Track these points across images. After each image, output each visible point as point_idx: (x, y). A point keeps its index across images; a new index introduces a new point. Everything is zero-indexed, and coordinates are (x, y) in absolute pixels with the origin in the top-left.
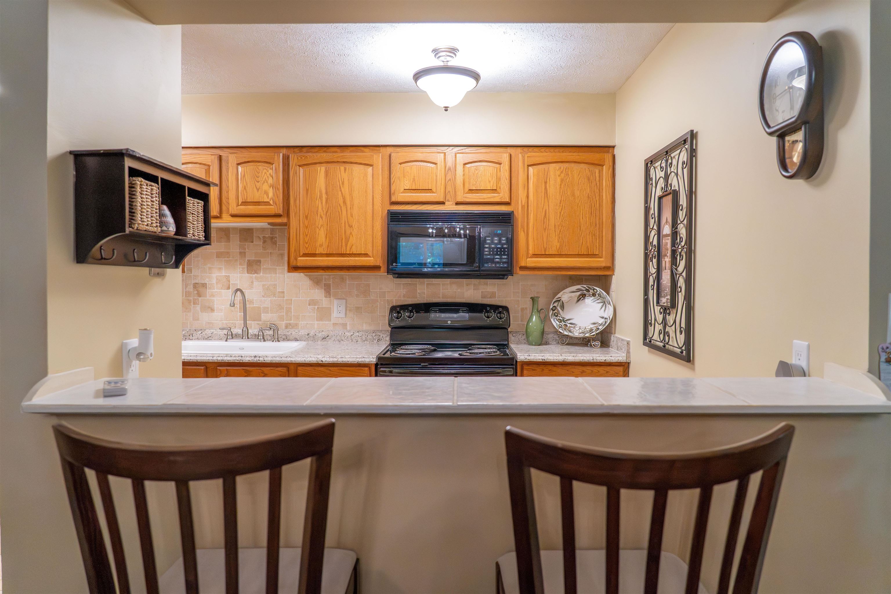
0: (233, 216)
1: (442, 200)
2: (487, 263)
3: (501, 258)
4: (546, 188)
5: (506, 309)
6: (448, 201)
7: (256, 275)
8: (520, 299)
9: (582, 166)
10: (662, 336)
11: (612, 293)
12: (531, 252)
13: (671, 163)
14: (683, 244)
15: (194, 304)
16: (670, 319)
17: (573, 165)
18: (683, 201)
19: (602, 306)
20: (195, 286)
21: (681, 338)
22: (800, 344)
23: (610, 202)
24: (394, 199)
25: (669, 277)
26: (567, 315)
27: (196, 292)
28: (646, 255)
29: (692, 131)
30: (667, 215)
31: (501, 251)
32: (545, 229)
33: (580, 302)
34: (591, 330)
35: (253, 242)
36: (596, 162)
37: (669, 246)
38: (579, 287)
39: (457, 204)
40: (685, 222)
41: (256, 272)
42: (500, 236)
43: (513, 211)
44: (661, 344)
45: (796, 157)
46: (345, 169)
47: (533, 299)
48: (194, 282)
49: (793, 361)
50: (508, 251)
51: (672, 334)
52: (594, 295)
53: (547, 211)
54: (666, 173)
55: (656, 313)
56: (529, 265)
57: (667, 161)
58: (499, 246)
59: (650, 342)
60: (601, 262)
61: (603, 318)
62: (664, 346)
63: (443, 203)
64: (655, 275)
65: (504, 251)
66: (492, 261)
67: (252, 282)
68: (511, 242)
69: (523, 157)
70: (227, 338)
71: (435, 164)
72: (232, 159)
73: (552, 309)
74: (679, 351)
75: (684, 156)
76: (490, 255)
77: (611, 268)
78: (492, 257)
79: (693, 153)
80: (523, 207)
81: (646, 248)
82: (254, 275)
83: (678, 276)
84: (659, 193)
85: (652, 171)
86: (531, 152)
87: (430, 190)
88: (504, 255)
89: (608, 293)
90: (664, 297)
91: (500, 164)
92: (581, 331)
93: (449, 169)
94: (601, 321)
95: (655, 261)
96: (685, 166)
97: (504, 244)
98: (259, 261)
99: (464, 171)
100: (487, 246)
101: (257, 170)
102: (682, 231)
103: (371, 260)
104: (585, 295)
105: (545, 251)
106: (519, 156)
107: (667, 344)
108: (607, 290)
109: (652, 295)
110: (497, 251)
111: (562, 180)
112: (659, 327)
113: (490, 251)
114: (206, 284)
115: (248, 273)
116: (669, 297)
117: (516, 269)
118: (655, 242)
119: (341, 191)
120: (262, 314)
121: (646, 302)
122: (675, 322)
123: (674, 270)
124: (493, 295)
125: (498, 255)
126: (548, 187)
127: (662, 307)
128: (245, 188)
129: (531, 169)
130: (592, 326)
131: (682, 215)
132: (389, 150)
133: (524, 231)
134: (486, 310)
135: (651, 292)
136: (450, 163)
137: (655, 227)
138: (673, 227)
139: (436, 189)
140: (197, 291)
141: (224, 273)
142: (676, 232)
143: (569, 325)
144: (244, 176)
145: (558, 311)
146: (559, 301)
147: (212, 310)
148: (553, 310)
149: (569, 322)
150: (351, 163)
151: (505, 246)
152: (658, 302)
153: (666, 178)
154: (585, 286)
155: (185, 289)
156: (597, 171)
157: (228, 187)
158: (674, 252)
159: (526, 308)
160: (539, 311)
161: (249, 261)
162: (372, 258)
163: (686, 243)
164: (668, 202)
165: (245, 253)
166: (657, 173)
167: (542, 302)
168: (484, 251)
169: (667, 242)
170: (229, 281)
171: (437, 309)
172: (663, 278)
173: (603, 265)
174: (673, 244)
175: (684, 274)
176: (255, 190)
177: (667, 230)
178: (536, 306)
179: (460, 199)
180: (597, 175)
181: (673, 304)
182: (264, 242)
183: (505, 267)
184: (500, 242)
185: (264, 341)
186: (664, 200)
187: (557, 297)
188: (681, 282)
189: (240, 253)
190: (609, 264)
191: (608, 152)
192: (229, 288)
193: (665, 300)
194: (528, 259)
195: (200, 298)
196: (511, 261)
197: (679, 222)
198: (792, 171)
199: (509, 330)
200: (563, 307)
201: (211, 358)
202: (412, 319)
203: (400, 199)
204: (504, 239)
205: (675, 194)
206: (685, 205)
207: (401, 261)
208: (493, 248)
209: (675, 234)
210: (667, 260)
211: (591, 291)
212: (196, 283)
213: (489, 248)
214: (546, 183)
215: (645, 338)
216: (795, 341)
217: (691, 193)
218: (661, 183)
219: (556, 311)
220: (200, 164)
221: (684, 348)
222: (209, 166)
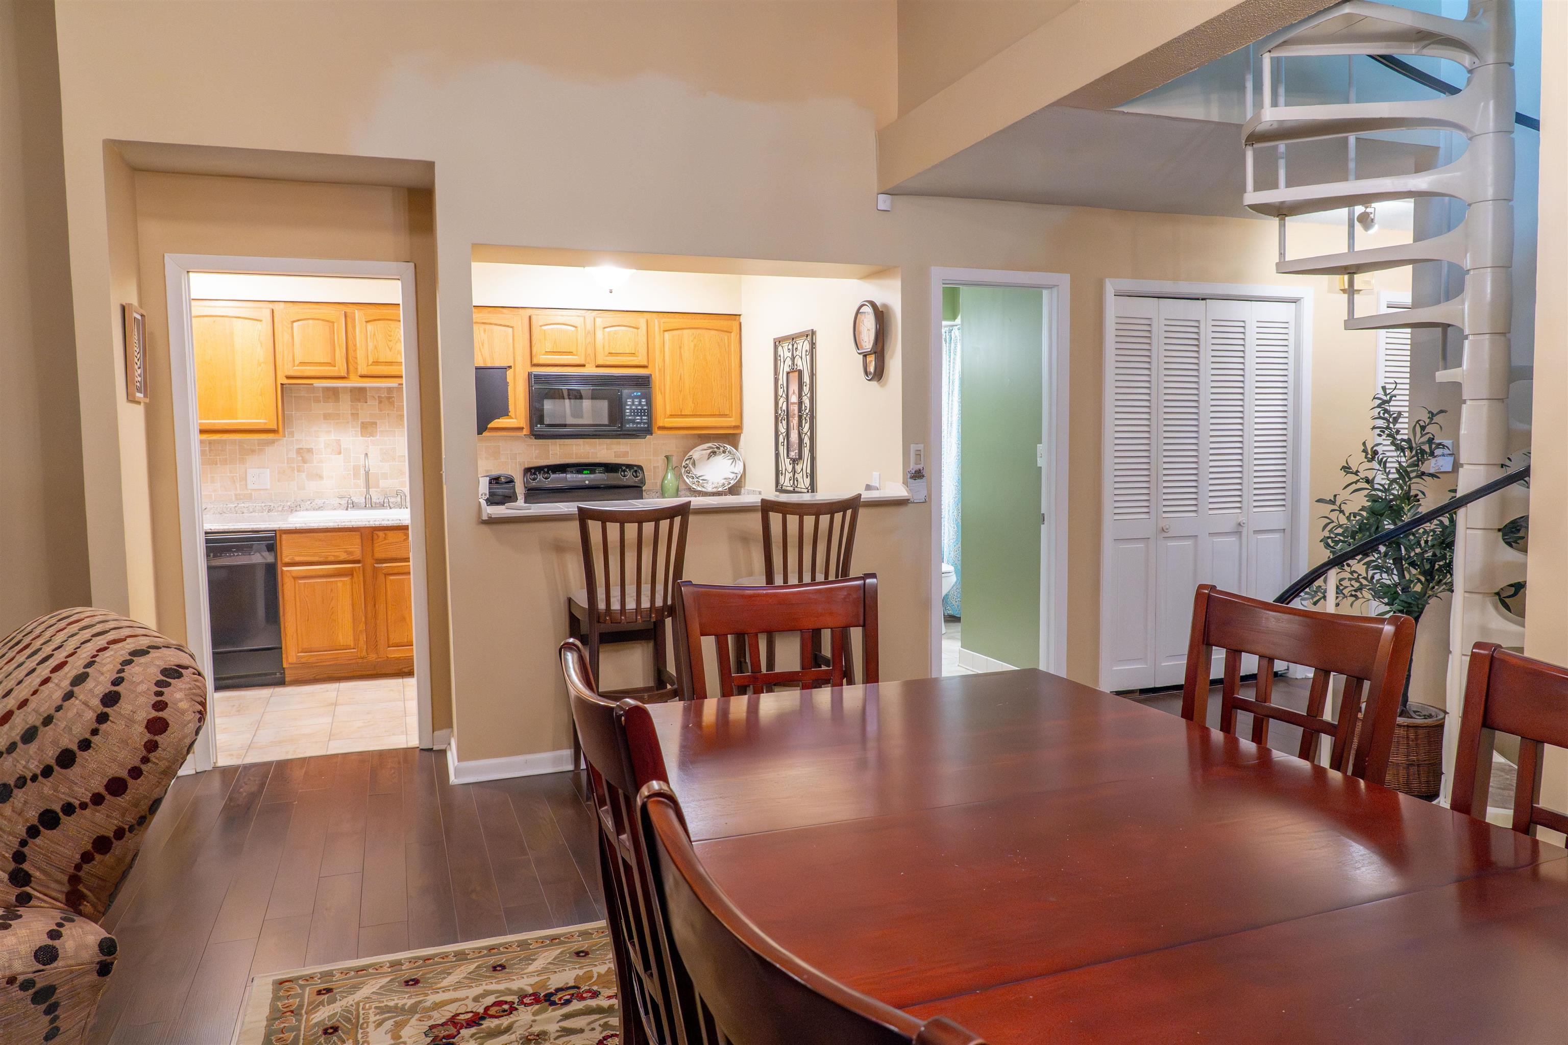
0: (361, 376)
1: (582, 362)
2: (629, 423)
3: (641, 419)
4: (680, 352)
5: (640, 468)
6: (589, 363)
7: (371, 438)
8: (652, 458)
9: (713, 332)
10: (792, 482)
11: (739, 449)
12: (668, 413)
13: (797, 348)
14: (807, 411)
15: (298, 471)
16: (798, 468)
17: (704, 331)
18: (806, 379)
19: (733, 462)
20: (299, 451)
21: (807, 481)
22: (876, 474)
23: (738, 366)
24: (535, 361)
25: (797, 436)
26: (697, 472)
27: (300, 458)
28: (776, 418)
29: (812, 330)
30: (794, 387)
31: (641, 413)
32: (680, 391)
33: (711, 458)
34: (724, 484)
35: (366, 402)
36: (725, 329)
37: (796, 412)
38: (710, 445)
39: (597, 366)
40: (809, 395)
41: (371, 435)
42: (640, 398)
43: (651, 375)
44: (791, 489)
45: (872, 369)
46: (485, 331)
47: (667, 457)
48: (296, 447)
49: (873, 484)
50: (648, 412)
51: (800, 480)
52: (724, 452)
53: (682, 376)
54: (793, 354)
55: (786, 464)
56: (667, 425)
57: (793, 345)
58: (639, 407)
59: (782, 488)
60: (731, 421)
61: (733, 473)
62: (794, 489)
63: (583, 366)
64: (784, 434)
65: (644, 412)
66: (633, 421)
67: (368, 446)
68: (649, 403)
69: (659, 322)
70: (348, 507)
71: (576, 327)
72: (358, 315)
73: (684, 466)
74: (806, 490)
75: (807, 346)
76: (631, 415)
77: (739, 427)
78: (633, 418)
79: (813, 345)
80: (660, 370)
81: (776, 412)
82: (369, 438)
83: (804, 435)
84: (787, 369)
85: (780, 348)
86: (665, 318)
87: (570, 353)
88: (644, 415)
89: (737, 449)
90: (793, 451)
91: (638, 328)
92: (713, 486)
93: (589, 332)
94: (732, 476)
95: (784, 422)
96: (807, 353)
97: (644, 405)
98: (375, 423)
99: (603, 334)
100: (628, 407)
101: (389, 328)
102: (806, 401)
103: (514, 422)
104: (715, 452)
105: (681, 411)
106: (656, 321)
107: (796, 487)
108: (736, 446)
109: (782, 450)
110: (638, 412)
111: (695, 345)
112: (788, 476)
113: (631, 412)
114: (312, 449)
115: (362, 436)
116: (797, 451)
117: (655, 429)
118: (784, 408)
119: (481, 352)
120: (380, 481)
121: (777, 456)
122: (802, 469)
123: (801, 430)
124: (626, 454)
125: (639, 416)
126: (682, 352)
127: (791, 459)
128: (376, 348)
129: (666, 333)
130: (724, 481)
131: (806, 389)
132: (529, 312)
133: (661, 393)
134: (622, 469)
135: (781, 448)
136: (589, 326)
137: (784, 395)
138: (799, 398)
139: (577, 352)
140: (302, 457)
141: (333, 436)
142: (802, 402)
143: (701, 482)
144: (374, 335)
145: (690, 468)
146: (691, 458)
147: (321, 477)
148: (686, 468)
149: (701, 478)
150: (491, 324)
151: (645, 408)
152: (788, 456)
153: (793, 358)
154: (715, 444)
155: (287, 455)
156: (726, 337)
157: (355, 345)
158: (800, 417)
159: (658, 466)
160: (673, 469)
161: (362, 423)
162: (515, 420)
163: (809, 411)
164: (794, 377)
165: (358, 414)
166: (785, 351)
167: (674, 460)
168: (625, 412)
169: (795, 408)
170: (340, 446)
171: (573, 469)
172: (792, 436)
173: (734, 424)
174: (800, 410)
175: (809, 433)
176: (388, 350)
177: (794, 399)
178: (670, 465)
179: (600, 362)
180: (726, 340)
181: (800, 457)
182: (380, 402)
183: (645, 427)
184: (640, 404)
185: (391, 508)
186: (791, 375)
187: (688, 455)
188: (806, 440)
189: (352, 414)
190: (738, 424)
191: (735, 320)
192: (340, 453)
193: (793, 454)
194: (666, 420)
195: (305, 465)
196: (650, 423)
197: (804, 395)
198: (870, 377)
199: (644, 488)
200: (694, 464)
201: (367, 523)
202: (549, 480)
203: (541, 362)
204: (643, 400)
205: (800, 373)
206: (808, 382)
207: (545, 423)
208: (634, 410)
209: (800, 403)
210: (795, 421)
211: (722, 449)
212: (300, 448)
213: (631, 409)
214: (680, 348)
215: (777, 486)
216: (874, 473)
217: (812, 375)
218: (789, 362)
219: (688, 469)
220: (323, 320)
221: (809, 488)
222: (333, 322)
